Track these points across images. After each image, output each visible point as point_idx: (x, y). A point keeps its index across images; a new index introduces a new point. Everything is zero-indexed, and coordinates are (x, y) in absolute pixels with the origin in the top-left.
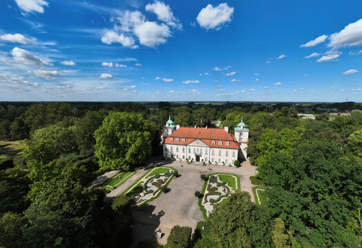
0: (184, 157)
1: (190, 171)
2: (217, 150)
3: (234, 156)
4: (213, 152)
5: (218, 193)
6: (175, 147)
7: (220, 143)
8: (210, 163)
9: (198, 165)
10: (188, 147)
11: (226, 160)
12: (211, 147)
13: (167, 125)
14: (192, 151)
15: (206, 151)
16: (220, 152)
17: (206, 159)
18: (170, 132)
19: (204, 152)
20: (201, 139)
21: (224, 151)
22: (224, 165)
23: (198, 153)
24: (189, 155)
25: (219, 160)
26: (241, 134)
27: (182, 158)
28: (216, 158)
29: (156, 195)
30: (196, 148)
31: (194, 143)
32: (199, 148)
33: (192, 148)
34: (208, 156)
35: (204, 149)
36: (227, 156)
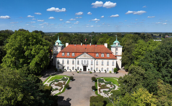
0: (73, 68)
1: (80, 77)
2: (100, 61)
3: (113, 65)
4: (97, 62)
5: (107, 88)
6: (66, 60)
7: (103, 55)
8: (95, 72)
9: (85, 73)
10: (77, 60)
11: (108, 69)
12: (95, 59)
13: (56, 44)
14: (80, 63)
15: (92, 62)
16: (102, 63)
17: (92, 68)
18: (59, 50)
19: (90, 63)
20: (87, 53)
21: (105, 61)
22: (106, 72)
23: (85, 64)
24: (77, 66)
25: (102, 69)
26: (117, 49)
27: (72, 69)
28: (100, 67)
29: (61, 91)
30: (84, 60)
31: (82, 56)
32: (86, 60)
33: (80, 61)
34: (93, 66)
35: (90, 61)
36: (108, 65)
